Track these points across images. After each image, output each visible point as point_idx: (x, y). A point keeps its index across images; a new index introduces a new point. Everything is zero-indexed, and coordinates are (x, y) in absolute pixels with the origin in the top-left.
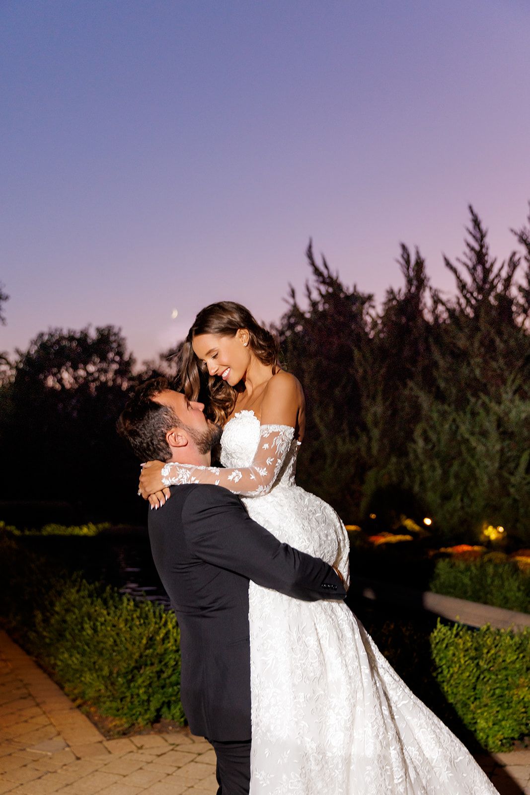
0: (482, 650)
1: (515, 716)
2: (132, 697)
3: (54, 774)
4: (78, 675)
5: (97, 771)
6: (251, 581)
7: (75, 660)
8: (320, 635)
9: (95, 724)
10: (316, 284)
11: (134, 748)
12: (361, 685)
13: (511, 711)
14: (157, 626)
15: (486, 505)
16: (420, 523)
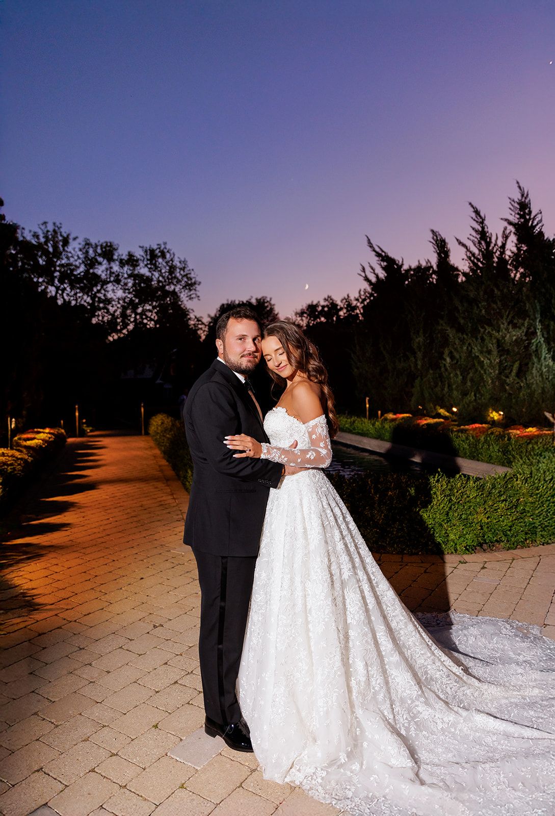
1: (475, 532)
3: (182, 565)
13: (472, 528)
15: (490, 398)
16: (449, 410)
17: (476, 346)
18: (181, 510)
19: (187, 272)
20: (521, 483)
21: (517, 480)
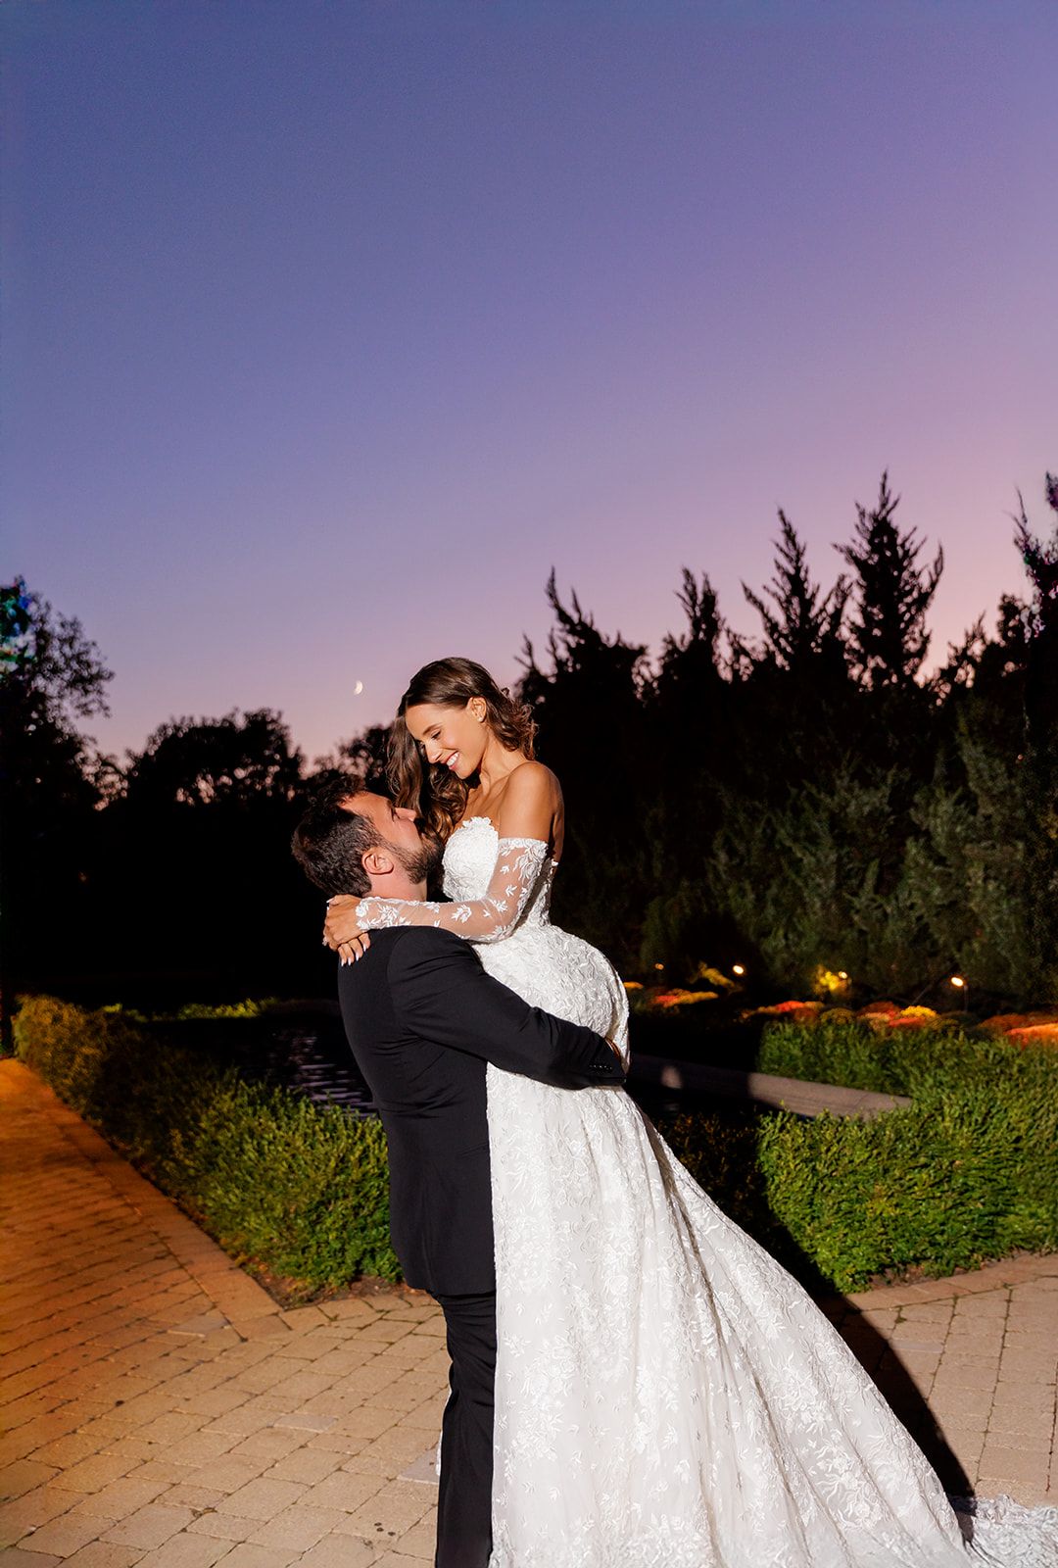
0: (819, 1148)
1: (871, 1240)
2: (319, 1247)
3: (210, 1364)
4: (238, 1220)
5: (272, 1355)
6: (489, 1064)
7: (234, 1198)
8: (590, 1137)
9: (267, 1289)
10: (563, 634)
11: (325, 1321)
12: (650, 1206)
13: (864, 1233)
14: (350, 1141)
15: (821, 942)
16: (728, 972)
17: (783, 825)
18: (156, 1233)
19: (77, 646)
20: (952, 1125)
21: (943, 1120)
